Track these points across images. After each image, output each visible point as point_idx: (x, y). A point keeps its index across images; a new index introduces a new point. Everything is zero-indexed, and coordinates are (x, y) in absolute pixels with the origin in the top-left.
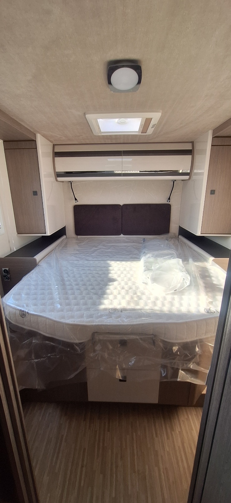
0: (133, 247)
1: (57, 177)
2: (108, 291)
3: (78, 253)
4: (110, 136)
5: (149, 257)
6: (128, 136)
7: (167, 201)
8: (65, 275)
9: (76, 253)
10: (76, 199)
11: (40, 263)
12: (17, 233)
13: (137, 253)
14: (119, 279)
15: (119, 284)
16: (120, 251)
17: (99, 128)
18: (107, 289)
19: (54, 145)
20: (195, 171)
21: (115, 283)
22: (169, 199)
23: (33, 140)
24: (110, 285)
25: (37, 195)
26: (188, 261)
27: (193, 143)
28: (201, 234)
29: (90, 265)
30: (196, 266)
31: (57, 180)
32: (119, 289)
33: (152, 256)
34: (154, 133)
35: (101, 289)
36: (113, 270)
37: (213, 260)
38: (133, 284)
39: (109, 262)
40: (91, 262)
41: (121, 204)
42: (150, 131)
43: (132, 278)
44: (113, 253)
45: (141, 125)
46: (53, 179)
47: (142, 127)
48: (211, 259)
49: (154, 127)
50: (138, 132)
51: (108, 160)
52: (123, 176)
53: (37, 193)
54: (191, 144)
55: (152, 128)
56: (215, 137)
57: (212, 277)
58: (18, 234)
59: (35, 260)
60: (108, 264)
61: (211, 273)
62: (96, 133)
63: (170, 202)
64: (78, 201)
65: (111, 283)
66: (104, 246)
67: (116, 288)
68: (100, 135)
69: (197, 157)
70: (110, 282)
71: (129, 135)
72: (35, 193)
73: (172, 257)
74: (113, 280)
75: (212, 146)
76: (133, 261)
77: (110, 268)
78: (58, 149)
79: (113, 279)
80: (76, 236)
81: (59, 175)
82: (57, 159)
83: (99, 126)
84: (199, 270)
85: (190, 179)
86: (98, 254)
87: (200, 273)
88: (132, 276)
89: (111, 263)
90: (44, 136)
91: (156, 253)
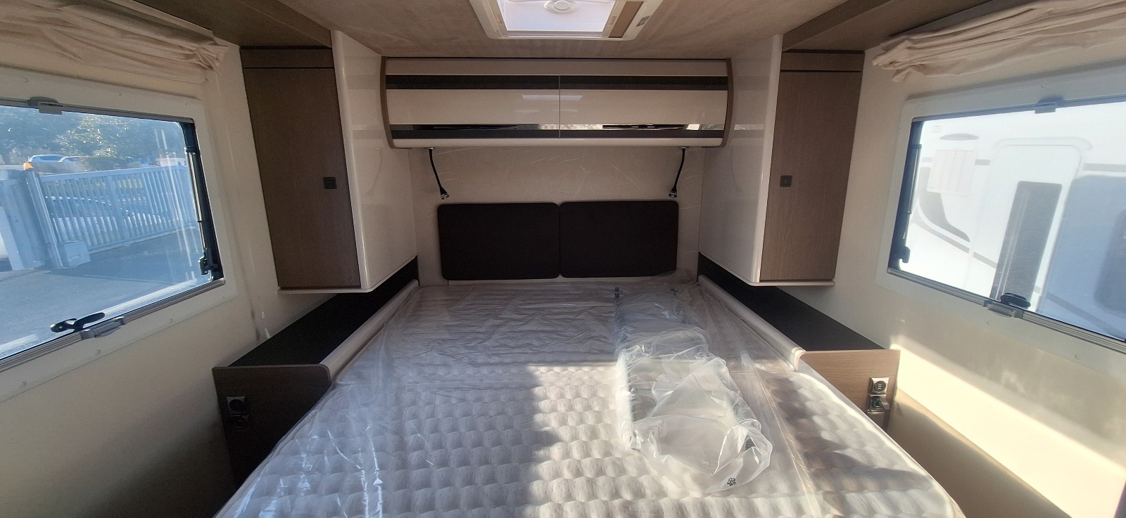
0: (590, 313)
1: (394, 138)
2: (536, 488)
3: (447, 336)
4: (531, 41)
5: (639, 355)
6: (575, 42)
7: (670, 195)
8: (410, 425)
9: (443, 337)
10: (443, 192)
11: (339, 377)
12: (278, 288)
13: (605, 335)
14: (564, 433)
15: (567, 454)
16: (560, 329)
17: (502, 22)
18: (530, 481)
19: (384, 60)
20: (737, 127)
21: (556, 451)
22: (674, 190)
23: (325, 48)
24: (541, 461)
25: (336, 188)
26: (737, 358)
27: (728, 61)
28: (761, 281)
29: (481, 380)
30: (762, 374)
31: (392, 146)
32: (567, 474)
33: (645, 352)
34: (642, 36)
35: (514, 477)
36: (546, 397)
37: (802, 357)
38: (607, 453)
39: (532, 368)
40: (485, 370)
41: (558, 200)
42: (633, 32)
43: (600, 426)
44: (542, 335)
45: (611, 18)
46: (381, 142)
47: (612, 24)
48: (797, 352)
49: (643, 23)
50: (603, 33)
51: (524, 96)
52: (562, 137)
53: (335, 183)
54: (724, 65)
55: (639, 25)
56: (787, 52)
57: (813, 414)
58: (283, 288)
59: (324, 371)
60: (530, 375)
61: (807, 399)
62: (492, 32)
63: (676, 196)
64: (448, 196)
65: (541, 453)
66: (517, 311)
67: (557, 474)
68: (503, 38)
69: (741, 95)
70: (539, 449)
71: (577, 41)
72: (330, 183)
73: (698, 350)
74: (548, 439)
75: (781, 71)
76: (597, 364)
77: (537, 391)
78: (394, 70)
79: (547, 433)
80: (445, 282)
81: (397, 132)
82: (394, 95)
83: (500, 17)
84: (773, 388)
85: (723, 145)
86: (503, 342)
87: (779, 400)
88: (599, 418)
89: (537, 373)
90: (354, 36)
91: (656, 339)
